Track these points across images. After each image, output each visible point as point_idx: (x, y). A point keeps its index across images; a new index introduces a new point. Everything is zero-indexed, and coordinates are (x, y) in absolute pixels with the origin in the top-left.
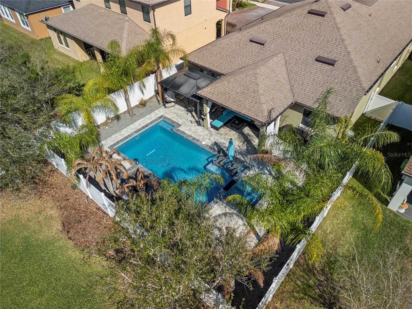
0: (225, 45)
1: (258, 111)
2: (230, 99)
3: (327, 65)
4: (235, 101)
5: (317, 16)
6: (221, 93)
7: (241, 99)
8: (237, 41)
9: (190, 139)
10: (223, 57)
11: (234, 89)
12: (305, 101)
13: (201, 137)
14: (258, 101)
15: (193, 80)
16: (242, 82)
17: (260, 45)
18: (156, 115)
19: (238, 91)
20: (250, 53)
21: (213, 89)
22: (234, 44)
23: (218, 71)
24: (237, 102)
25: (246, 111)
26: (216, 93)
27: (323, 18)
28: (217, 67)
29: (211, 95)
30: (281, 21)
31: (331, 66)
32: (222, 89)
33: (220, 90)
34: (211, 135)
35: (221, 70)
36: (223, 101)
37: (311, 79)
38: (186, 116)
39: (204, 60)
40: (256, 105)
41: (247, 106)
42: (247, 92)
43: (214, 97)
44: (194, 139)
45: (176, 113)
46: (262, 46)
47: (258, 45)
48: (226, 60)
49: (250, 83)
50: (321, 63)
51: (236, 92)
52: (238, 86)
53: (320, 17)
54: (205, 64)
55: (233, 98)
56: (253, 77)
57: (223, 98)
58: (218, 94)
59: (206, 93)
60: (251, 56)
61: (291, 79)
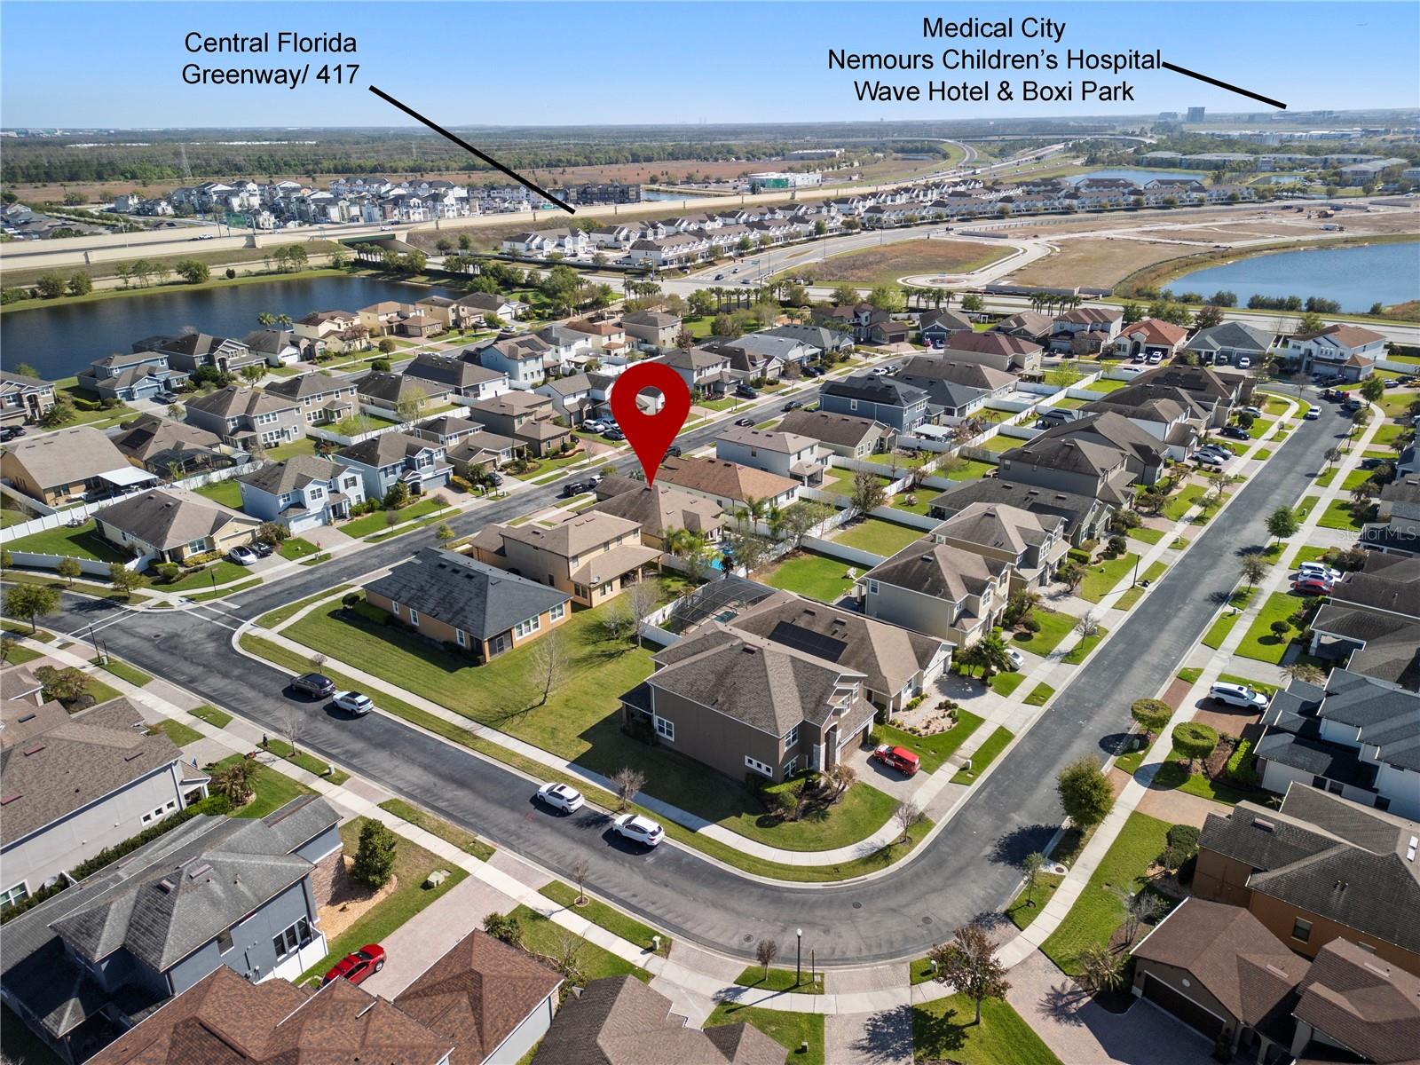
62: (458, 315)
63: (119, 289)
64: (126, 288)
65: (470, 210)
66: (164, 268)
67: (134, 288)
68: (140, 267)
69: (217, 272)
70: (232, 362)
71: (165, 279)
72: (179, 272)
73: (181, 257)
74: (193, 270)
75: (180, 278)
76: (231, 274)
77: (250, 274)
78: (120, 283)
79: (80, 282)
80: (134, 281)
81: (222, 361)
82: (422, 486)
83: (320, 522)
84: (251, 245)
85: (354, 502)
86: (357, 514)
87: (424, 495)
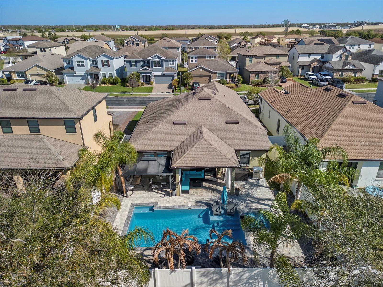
0: (156, 132)
1: (227, 161)
2: (202, 161)
3: (235, 124)
4: (206, 161)
5: (206, 101)
6: (191, 160)
7: (209, 158)
8: (164, 126)
9: (176, 208)
10: (161, 140)
11: (199, 154)
12: (240, 147)
13: (183, 203)
14: (222, 155)
15: (154, 162)
16: (201, 148)
17: (183, 125)
18: (126, 206)
19: (203, 154)
20: (180, 132)
21: (183, 160)
22: (163, 130)
23: (165, 150)
24: (208, 161)
25: (219, 164)
26: (188, 161)
27: (210, 101)
28: (162, 147)
29: (185, 164)
30: (186, 108)
31: (237, 124)
32: (190, 157)
33: (189, 158)
34: (189, 199)
35: (167, 149)
36: (198, 164)
37: (233, 134)
38: (152, 195)
39: (146, 146)
40: (223, 158)
41: (217, 161)
42: (209, 152)
43: (188, 164)
44: (179, 206)
45: (142, 197)
46: (185, 125)
47: (181, 125)
48: (166, 141)
49: (207, 147)
50: (230, 124)
51: (202, 155)
52: (200, 151)
53: (208, 101)
54: (150, 149)
55: (203, 160)
56: (206, 143)
57: (196, 162)
58: (190, 161)
59: (180, 164)
60: (183, 133)
61: (221, 138)
82: (153, 79)
83: (84, 81)
84: (286, 30)
85: (108, 76)
86: (104, 83)
87: (151, 84)
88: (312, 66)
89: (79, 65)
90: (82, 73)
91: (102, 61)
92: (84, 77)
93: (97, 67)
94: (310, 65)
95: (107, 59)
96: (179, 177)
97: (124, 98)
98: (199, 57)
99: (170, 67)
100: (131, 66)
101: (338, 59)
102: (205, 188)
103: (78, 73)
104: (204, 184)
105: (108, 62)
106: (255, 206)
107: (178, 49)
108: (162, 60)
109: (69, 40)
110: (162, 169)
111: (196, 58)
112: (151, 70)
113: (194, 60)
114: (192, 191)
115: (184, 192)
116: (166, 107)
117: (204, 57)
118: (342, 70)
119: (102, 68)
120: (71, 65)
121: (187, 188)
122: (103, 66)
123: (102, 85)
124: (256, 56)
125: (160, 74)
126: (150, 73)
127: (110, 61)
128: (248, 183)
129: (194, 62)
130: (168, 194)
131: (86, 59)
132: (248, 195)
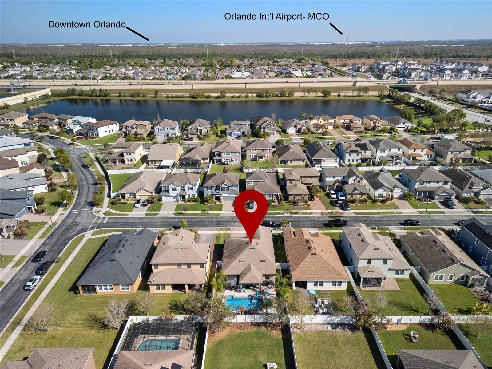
0: (233, 266)
1: (259, 281)
3: (264, 262)
5: (253, 249)
6: (246, 280)
8: (236, 263)
12: (265, 273)
13: (243, 295)
14: (257, 278)
15: (233, 280)
19: (250, 278)
21: (244, 280)
25: (256, 282)
27: (255, 249)
28: (235, 273)
30: (244, 253)
34: (245, 294)
35: (237, 274)
37: (263, 267)
38: (232, 292)
39: (229, 272)
40: (257, 280)
42: (253, 277)
43: (245, 282)
44: (242, 297)
46: (244, 262)
47: (242, 262)
48: (236, 270)
49: (252, 274)
50: (262, 262)
52: (249, 276)
54: (231, 274)
55: (250, 280)
57: (248, 281)
59: (242, 282)
60: (243, 266)
61: (257, 269)
62: (375, 125)
63: (302, 97)
64: (304, 97)
65: (475, 77)
66: (317, 91)
67: (307, 97)
68: (310, 90)
69: (334, 94)
70: (268, 129)
71: (316, 95)
72: (322, 93)
73: (323, 88)
74: (326, 92)
75: (322, 95)
76: (339, 95)
77: (346, 96)
78: (302, 94)
79: (291, 92)
80: (306, 94)
81: (264, 128)
82: (222, 198)
83: (175, 200)
84: (354, 85)
85: (191, 196)
86: (189, 201)
87: (221, 202)
88: (336, 185)
89: (173, 190)
90: (175, 195)
91: (188, 187)
92: (174, 197)
93: (185, 190)
94: (334, 185)
95: (192, 186)
96: (241, 286)
97: (206, 218)
98: (254, 181)
99: (234, 190)
100: (207, 190)
101: (353, 182)
102: (251, 289)
103: (171, 195)
104: (251, 287)
105: (192, 187)
106: (268, 297)
107: (239, 153)
108: (229, 187)
109: (138, 125)
110: (236, 283)
111: (252, 181)
112: (221, 192)
113: (250, 183)
114: (247, 290)
115: (243, 291)
116: (235, 248)
117: (258, 181)
118: (352, 194)
119: (188, 191)
120: (166, 189)
121: (244, 289)
122: (189, 190)
123: (188, 203)
124: (294, 180)
125: (227, 195)
126: (221, 195)
127: (194, 187)
128: (268, 287)
129: (250, 184)
130: (238, 292)
131: (178, 187)
132: (266, 293)
